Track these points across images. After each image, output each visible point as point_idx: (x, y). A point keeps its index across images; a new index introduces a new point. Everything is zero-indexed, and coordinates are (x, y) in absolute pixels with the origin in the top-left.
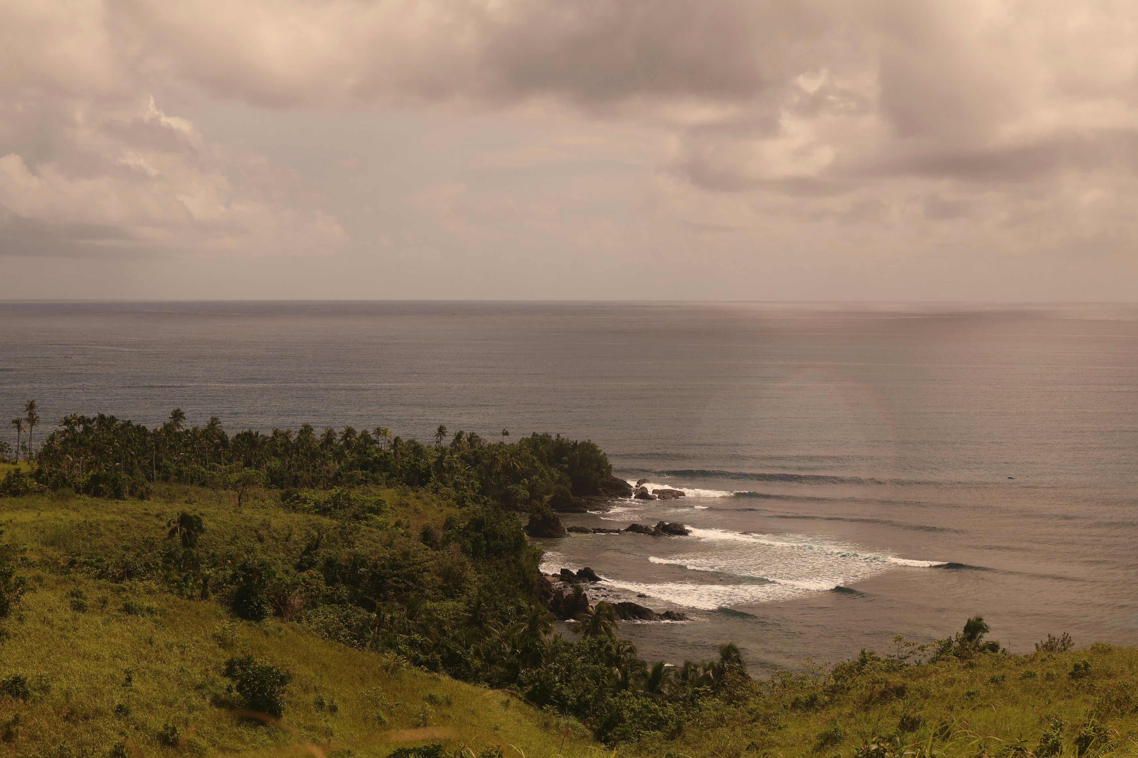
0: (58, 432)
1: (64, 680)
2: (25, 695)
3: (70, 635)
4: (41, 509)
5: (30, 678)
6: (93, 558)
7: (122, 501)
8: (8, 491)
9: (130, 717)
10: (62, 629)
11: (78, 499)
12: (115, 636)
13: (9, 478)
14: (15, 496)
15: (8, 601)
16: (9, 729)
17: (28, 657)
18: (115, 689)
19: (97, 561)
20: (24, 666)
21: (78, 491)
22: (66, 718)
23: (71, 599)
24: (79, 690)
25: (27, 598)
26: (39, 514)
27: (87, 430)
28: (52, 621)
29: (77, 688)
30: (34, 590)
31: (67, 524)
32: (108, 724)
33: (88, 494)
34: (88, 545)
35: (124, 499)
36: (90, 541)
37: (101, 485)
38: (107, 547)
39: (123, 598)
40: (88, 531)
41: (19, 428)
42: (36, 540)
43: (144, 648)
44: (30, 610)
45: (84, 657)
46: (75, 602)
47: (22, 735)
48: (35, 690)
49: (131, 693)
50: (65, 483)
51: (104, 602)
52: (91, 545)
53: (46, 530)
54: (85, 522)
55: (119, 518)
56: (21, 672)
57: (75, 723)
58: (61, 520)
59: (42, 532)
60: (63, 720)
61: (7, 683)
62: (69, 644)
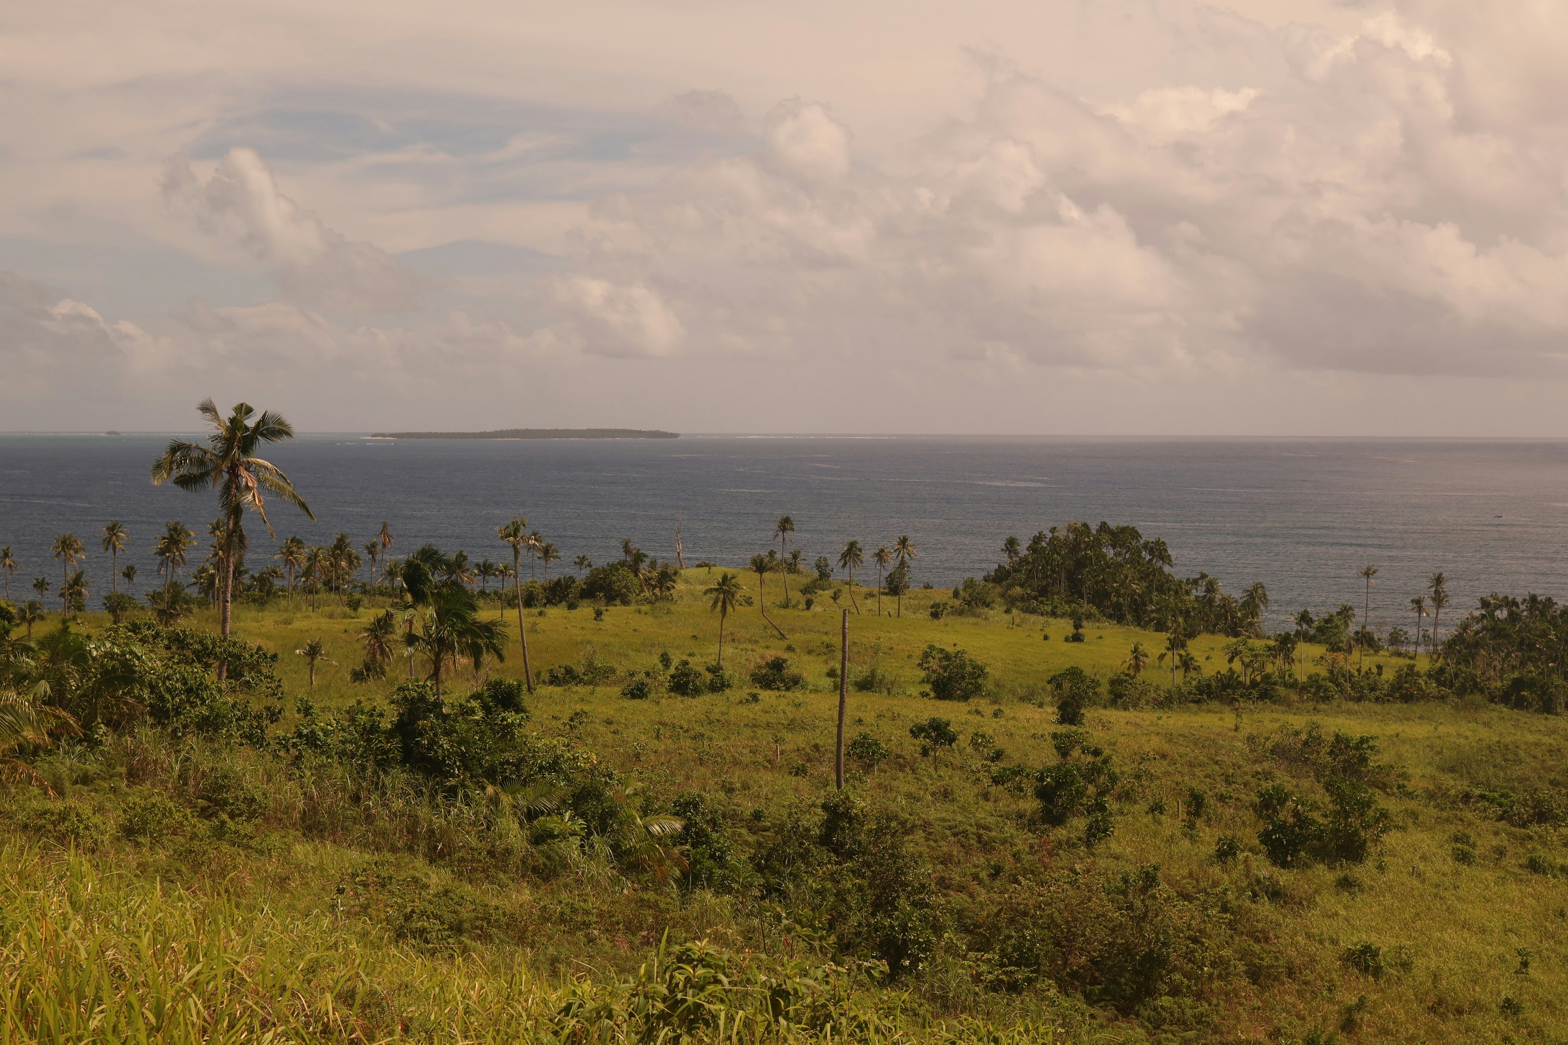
0: (1473, 618)
1: (1433, 956)
2: (1377, 972)
3: (1447, 894)
4: (1440, 721)
5: (1386, 949)
6: (1496, 791)
7: (1554, 717)
8: (1397, 695)
9: (1521, 1017)
10: (1437, 886)
11: (1494, 710)
12: (1512, 902)
13: (1400, 677)
14: (1406, 702)
15: (1365, 841)
16: (1350, 1015)
17: (1386, 920)
18: (1503, 975)
19: (1502, 796)
20: (1379, 931)
21: (1492, 700)
22: (1432, 1009)
23: (1453, 845)
24: (1452, 972)
25: (1392, 839)
26: (1436, 728)
27: (1513, 617)
28: (1425, 874)
29: (1450, 970)
30: (1404, 829)
31: (1474, 744)
32: (1489, 1023)
33: (1506, 704)
34: (1502, 774)
35: (1557, 714)
36: (1502, 768)
37: (1525, 694)
38: (1527, 779)
39: (1528, 849)
40: (1503, 755)
41: (1420, 609)
42: (1430, 764)
43: (1552, 922)
44: (1395, 856)
45: (1463, 927)
46: (1458, 849)
47: (1369, 1026)
48: (1391, 966)
49: (1525, 984)
50: (1477, 687)
51: (1501, 852)
52: (1506, 774)
53: (1444, 750)
54: (1499, 742)
55: (1546, 740)
56: (1374, 940)
57: (1443, 1017)
58: (1467, 738)
59: (1439, 753)
60: (1427, 1011)
61: (1354, 954)
62: (1445, 907)
